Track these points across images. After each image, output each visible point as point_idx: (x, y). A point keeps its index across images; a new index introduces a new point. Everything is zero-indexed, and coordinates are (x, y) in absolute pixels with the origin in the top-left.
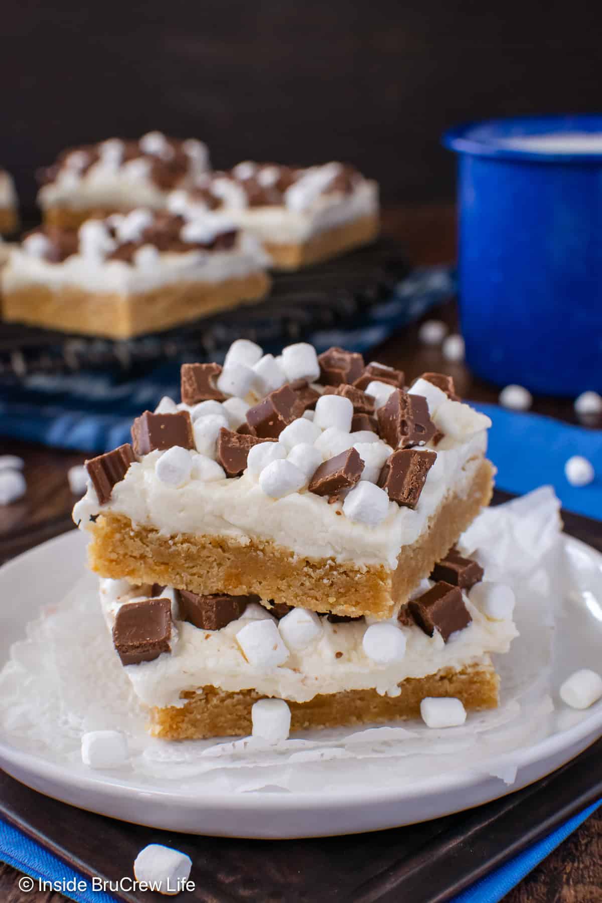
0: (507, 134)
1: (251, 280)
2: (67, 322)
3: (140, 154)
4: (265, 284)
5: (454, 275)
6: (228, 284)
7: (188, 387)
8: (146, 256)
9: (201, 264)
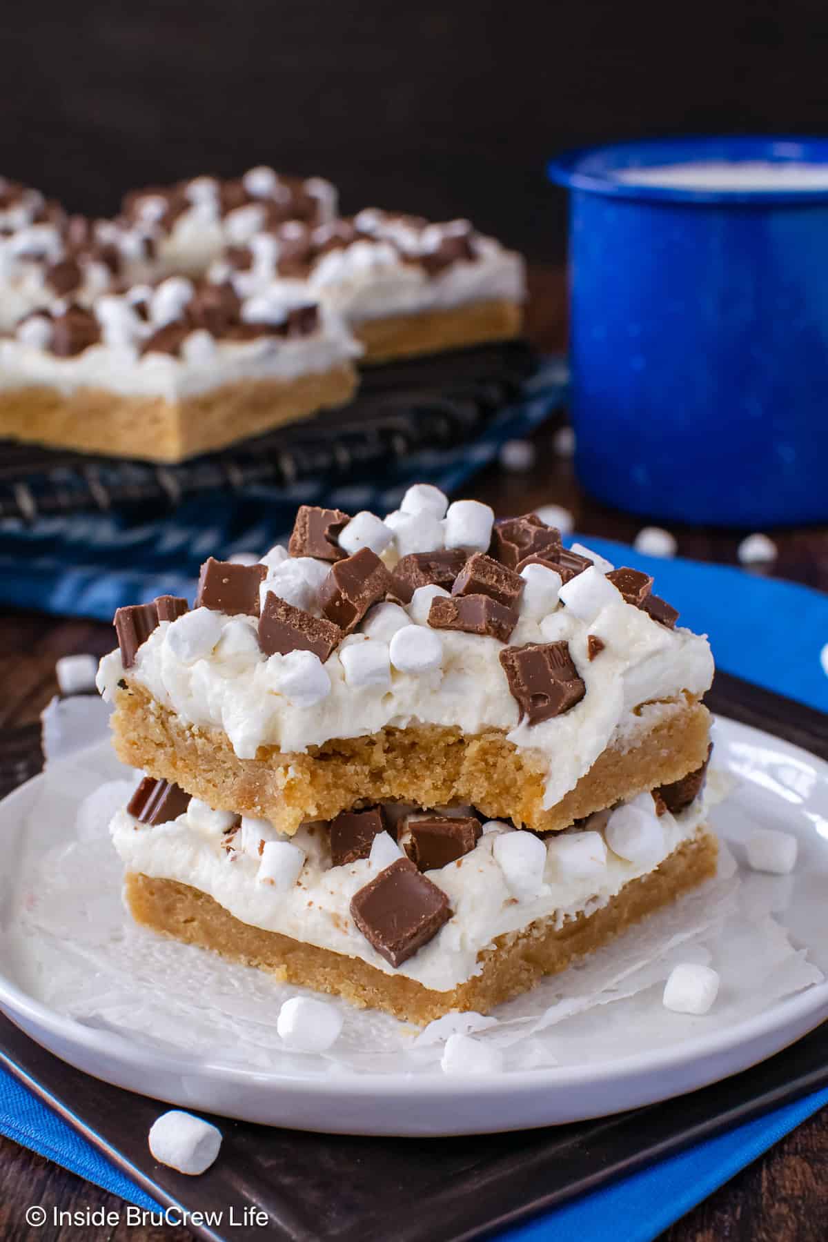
0: (623, 165)
1: (334, 375)
2: (87, 440)
3: (249, 200)
4: (353, 380)
5: (573, 365)
6: (304, 382)
7: (298, 537)
8: (198, 344)
9: (272, 353)
